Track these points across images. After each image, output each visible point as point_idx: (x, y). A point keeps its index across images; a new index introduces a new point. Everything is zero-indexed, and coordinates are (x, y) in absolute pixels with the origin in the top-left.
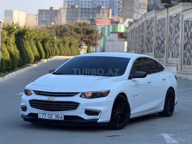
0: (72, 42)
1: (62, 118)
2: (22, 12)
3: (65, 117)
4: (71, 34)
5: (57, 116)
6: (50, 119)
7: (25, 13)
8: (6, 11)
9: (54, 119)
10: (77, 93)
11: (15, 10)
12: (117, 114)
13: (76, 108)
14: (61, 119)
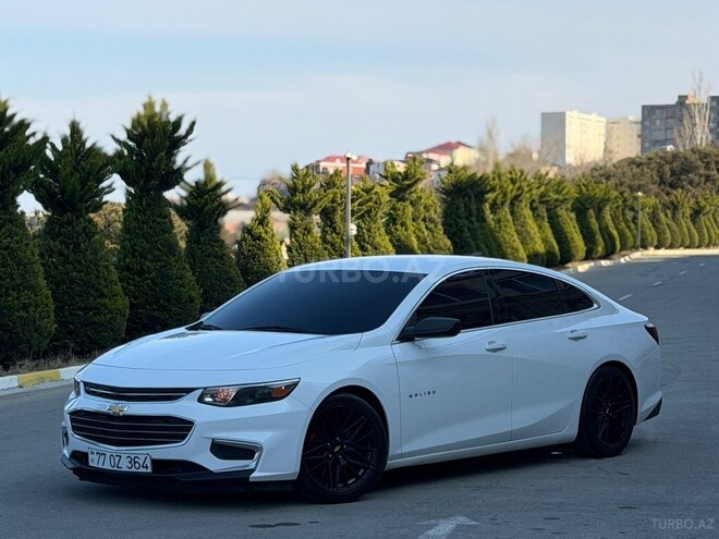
0: (703, 203)
1: (147, 467)
2: (593, 117)
3: (155, 463)
4: (708, 178)
5: (133, 462)
6: (115, 468)
7: (603, 119)
8: (546, 117)
9: (125, 469)
10: (188, 391)
11: (571, 110)
12: (333, 453)
13: (184, 437)
14: (144, 470)
